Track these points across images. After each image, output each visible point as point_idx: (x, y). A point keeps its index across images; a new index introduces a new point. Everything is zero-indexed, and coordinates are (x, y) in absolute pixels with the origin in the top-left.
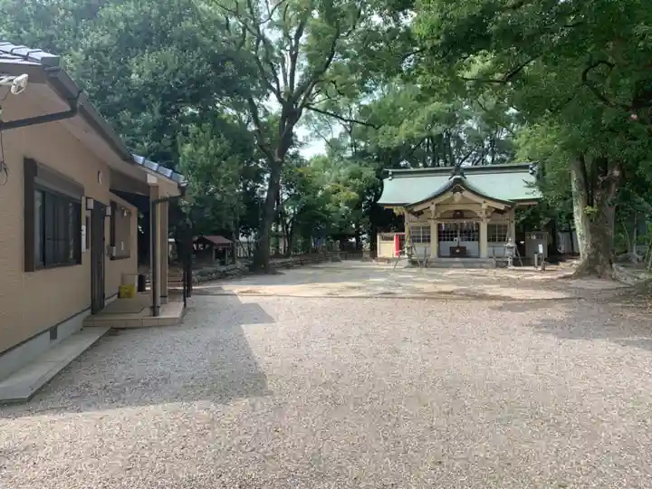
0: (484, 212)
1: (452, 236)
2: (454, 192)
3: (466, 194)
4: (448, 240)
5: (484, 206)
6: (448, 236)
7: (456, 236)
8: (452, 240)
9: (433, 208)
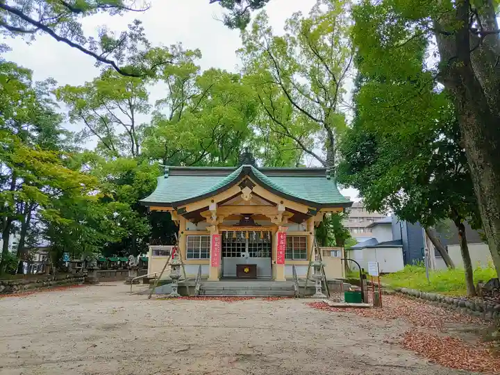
0: (280, 218)
1: (239, 250)
2: (243, 186)
3: (258, 190)
4: (234, 255)
5: (281, 208)
6: (234, 250)
7: (244, 250)
8: (239, 255)
9: (213, 207)
